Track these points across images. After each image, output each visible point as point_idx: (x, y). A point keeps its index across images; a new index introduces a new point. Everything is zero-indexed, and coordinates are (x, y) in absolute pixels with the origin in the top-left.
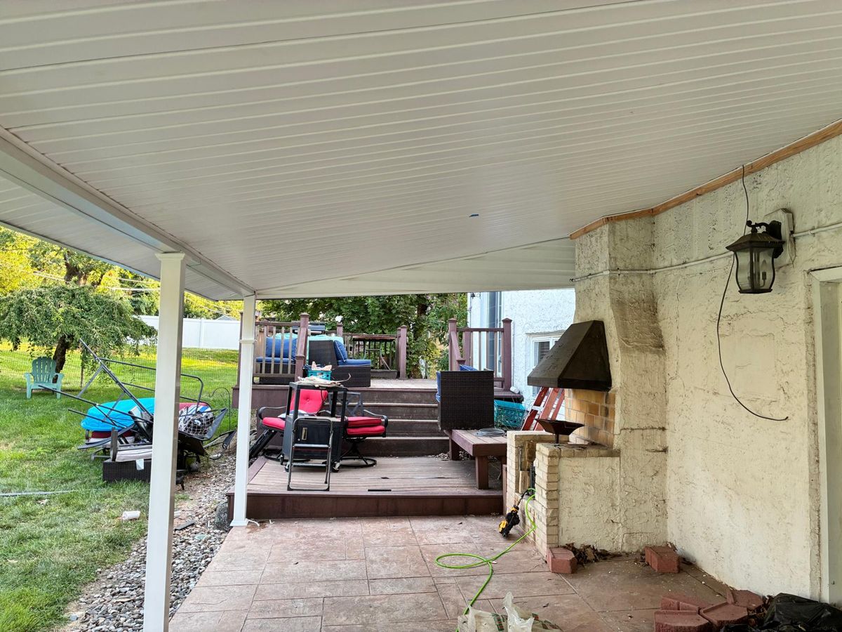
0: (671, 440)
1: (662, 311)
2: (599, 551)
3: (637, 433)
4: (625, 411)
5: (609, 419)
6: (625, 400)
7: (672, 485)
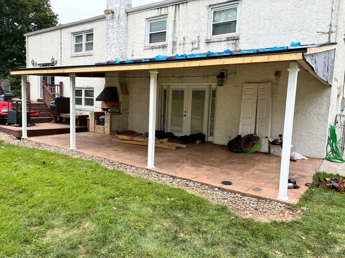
0: (129, 111)
1: (128, 86)
2: (119, 132)
3: (124, 110)
4: (122, 106)
5: (119, 108)
6: (122, 104)
7: (130, 119)
